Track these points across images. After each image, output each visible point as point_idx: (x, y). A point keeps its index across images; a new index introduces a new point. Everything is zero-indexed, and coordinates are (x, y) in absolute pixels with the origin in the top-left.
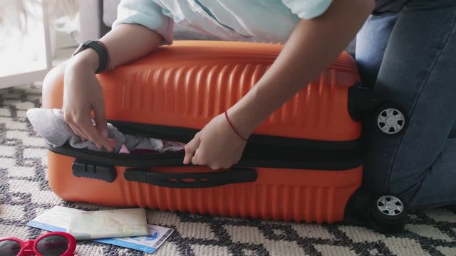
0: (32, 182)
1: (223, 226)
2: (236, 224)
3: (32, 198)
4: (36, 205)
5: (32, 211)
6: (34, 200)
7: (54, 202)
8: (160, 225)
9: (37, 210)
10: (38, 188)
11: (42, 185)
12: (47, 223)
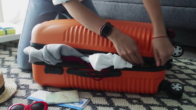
0: (29, 80)
1: (111, 99)
2: (116, 98)
3: (30, 86)
4: (31, 90)
5: (29, 92)
6: (30, 87)
7: (39, 88)
8: (84, 98)
9: (31, 92)
10: (32, 82)
11: (33, 81)
12: (35, 98)
